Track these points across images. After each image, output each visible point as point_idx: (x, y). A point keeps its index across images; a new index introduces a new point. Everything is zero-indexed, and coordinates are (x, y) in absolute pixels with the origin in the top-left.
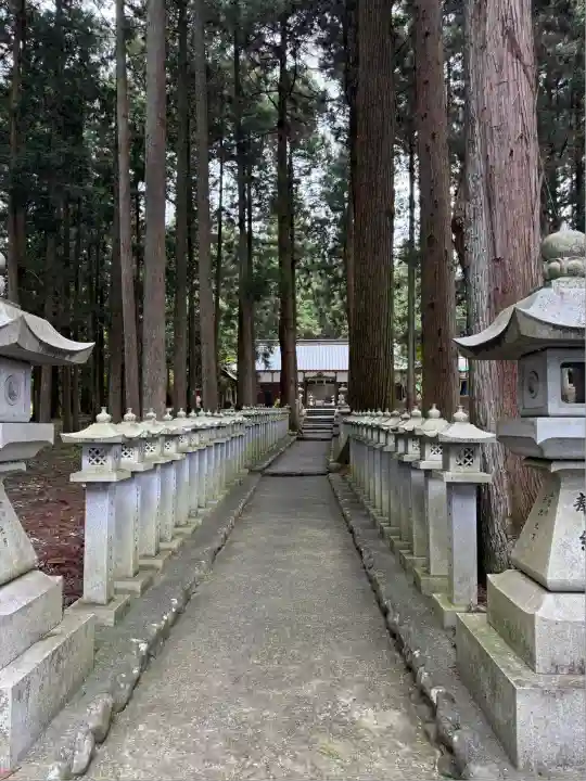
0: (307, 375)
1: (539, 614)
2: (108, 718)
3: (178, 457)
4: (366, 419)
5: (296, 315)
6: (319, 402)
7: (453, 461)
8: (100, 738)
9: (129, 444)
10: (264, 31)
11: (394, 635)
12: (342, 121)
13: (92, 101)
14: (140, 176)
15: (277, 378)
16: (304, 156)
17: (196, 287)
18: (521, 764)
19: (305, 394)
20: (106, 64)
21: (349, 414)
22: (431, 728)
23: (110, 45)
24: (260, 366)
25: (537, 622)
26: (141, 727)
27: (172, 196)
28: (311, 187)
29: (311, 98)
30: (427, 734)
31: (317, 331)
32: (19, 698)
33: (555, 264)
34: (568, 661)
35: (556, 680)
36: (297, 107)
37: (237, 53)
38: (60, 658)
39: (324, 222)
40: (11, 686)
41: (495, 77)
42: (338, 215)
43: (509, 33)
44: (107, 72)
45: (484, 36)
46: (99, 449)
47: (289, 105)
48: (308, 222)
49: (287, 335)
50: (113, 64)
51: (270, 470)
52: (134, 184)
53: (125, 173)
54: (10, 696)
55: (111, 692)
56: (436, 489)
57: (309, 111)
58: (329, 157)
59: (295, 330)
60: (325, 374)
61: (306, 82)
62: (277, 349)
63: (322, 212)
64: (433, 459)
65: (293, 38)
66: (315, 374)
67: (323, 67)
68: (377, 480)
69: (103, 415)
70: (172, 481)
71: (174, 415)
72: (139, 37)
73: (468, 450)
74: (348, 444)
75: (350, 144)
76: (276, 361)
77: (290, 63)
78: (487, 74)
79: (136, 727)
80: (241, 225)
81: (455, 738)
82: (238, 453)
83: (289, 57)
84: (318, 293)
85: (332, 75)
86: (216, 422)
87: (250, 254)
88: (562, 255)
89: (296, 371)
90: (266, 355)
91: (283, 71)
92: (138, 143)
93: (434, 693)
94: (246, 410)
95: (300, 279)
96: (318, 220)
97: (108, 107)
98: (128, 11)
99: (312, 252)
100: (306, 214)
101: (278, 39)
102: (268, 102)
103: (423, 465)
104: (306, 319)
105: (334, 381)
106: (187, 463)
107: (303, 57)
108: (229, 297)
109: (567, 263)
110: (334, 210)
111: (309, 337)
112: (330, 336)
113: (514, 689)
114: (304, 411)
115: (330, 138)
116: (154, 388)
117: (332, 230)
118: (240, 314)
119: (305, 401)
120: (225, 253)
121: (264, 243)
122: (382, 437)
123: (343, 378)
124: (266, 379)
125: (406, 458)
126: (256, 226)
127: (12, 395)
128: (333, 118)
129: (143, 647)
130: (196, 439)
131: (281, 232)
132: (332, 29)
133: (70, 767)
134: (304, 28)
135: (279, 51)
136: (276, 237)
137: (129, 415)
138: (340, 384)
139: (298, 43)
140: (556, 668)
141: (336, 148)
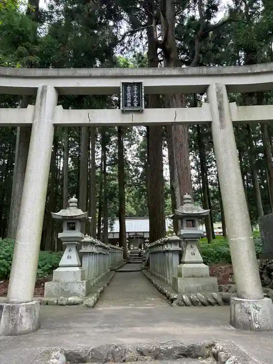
0: (130, 234)
6: (136, 248)
19: (129, 243)
25: (182, 268)
31: (135, 213)
34: (188, 275)
51: (120, 270)
54: (85, 283)
60: (138, 234)
62: (117, 222)
66: (134, 234)
74: (149, 258)
89: (125, 233)
90: (112, 224)
104: (129, 208)
105: (143, 237)
111: (131, 216)
112: (140, 215)
114: (129, 252)
121: (111, 175)
123: (147, 236)
126: (107, 168)
131: (119, 171)
136: (117, 173)
138: (145, 239)
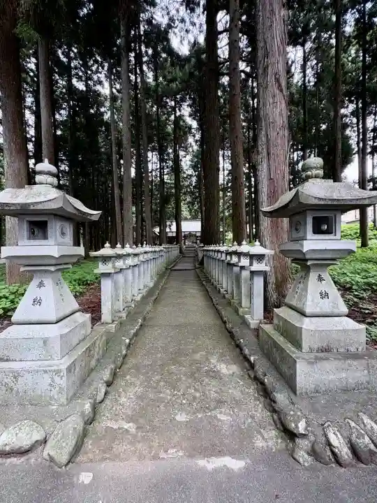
0: (185, 233)
1: (304, 327)
2: (113, 374)
3: (139, 263)
4: (212, 248)
5: (181, 211)
6: (190, 243)
7: (255, 262)
8: (109, 384)
9: (119, 257)
10: (168, 100)
11: (229, 332)
12: (198, 137)
13: (102, 128)
14: (121, 158)
15: (174, 235)
16: (184, 151)
17: (143, 200)
18: (298, 393)
19: (184, 240)
20: (106, 113)
21: (203, 247)
22: (251, 373)
23: (108, 104)
24: (168, 230)
25: (303, 331)
26: (128, 377)
27: (134, 166)
28: (186, 162)
29: (186, 127)
30: (249, 376)
31: (189, 217)
32: (70, 371)
33: (309, 173)
34: (316, 347)
35: (312, 356)
36: (181, 131)
37: (157, 109)
38: (90, 351)
39: (191, 176)
40: (66, 367)
41: (271, 101)
42: (197, 173)
43: (277, 80)
44: (107, 117)
45: (267, 82)
46: (106, 259)
47: (178, 131)
48: (185, 176)
49: (178, 218)
50: (109, 113)
51: (174, 268)
52: (119, 161)
53: (115, 157)
54: (65, 371)
55: (114, 362)
56: (245, 274)
57: (185, 133)
58: (193, 151)
59: (181, 217)
60: (192, 233)
61: (184, 121)
62: (174, 224)
63: (190, 172)
64: (245, 262)
65: (179, 104)
66: (188, 233)
67: (190, 116)
68: (217, 272)
69: (107, 245)
70: (137, 272)
71: (137, 246)
72: (119, 101)
73: (260, 257)
74: (203, 258)
75: (201, 146)
76: (174, 228)
77: (178, 114)
78: (268, 98)
79: (125, 377)
80: (160, 177)
81: (266, 380)
82: (161, 262)
83: (178, 111)
84: (189, 202)
85: (194, 119)
86: (153, 249)
87: (164, 188)
88: (312, 168)
89: (182, 232)
90: (170, 226)
91: (175, 116)
92: (119, 145)
93: (252, 359)
94: (163, 246)
95: (183, 197)
96: (188, 175)
97: (108, 129)
98: (114, 91)
99: (187, 187)
100: (184, 173)
101: (173, 103)
102: (170, 128)
103: (240, 264)
104: (185, 212)
105: (195, 235)
106: (142, 265)
107: (183, 111)
108: (156, 204)
109: (315, 172)
110: (195, 172)
111: (186, 219)
112: (194, 218)
113: (296, 361)
114: (184, 247)
115: (194, 144)
116: (128, 236)
117: (194, 179)
118: (160, 211)
119: (184, 243)
120: (154, 187)
121: (169, 183)
122: (219, 254)
123: (199, 234)
124: (170, 235)
125: (232, 262)
126: (166, 177)
127: (63, 234)
128: (194, 136)
129: (127, 341)
130: (146, 256)
131: (175, 180)
132: (194, 100)
133: (95, 400)
134: (183, 100)
135: (174, 109)
136: (173, 182)
137: (119, 246)
138: (197, 237)
139: (181, 105)
140: (311, 350)
141: (196, 148)
